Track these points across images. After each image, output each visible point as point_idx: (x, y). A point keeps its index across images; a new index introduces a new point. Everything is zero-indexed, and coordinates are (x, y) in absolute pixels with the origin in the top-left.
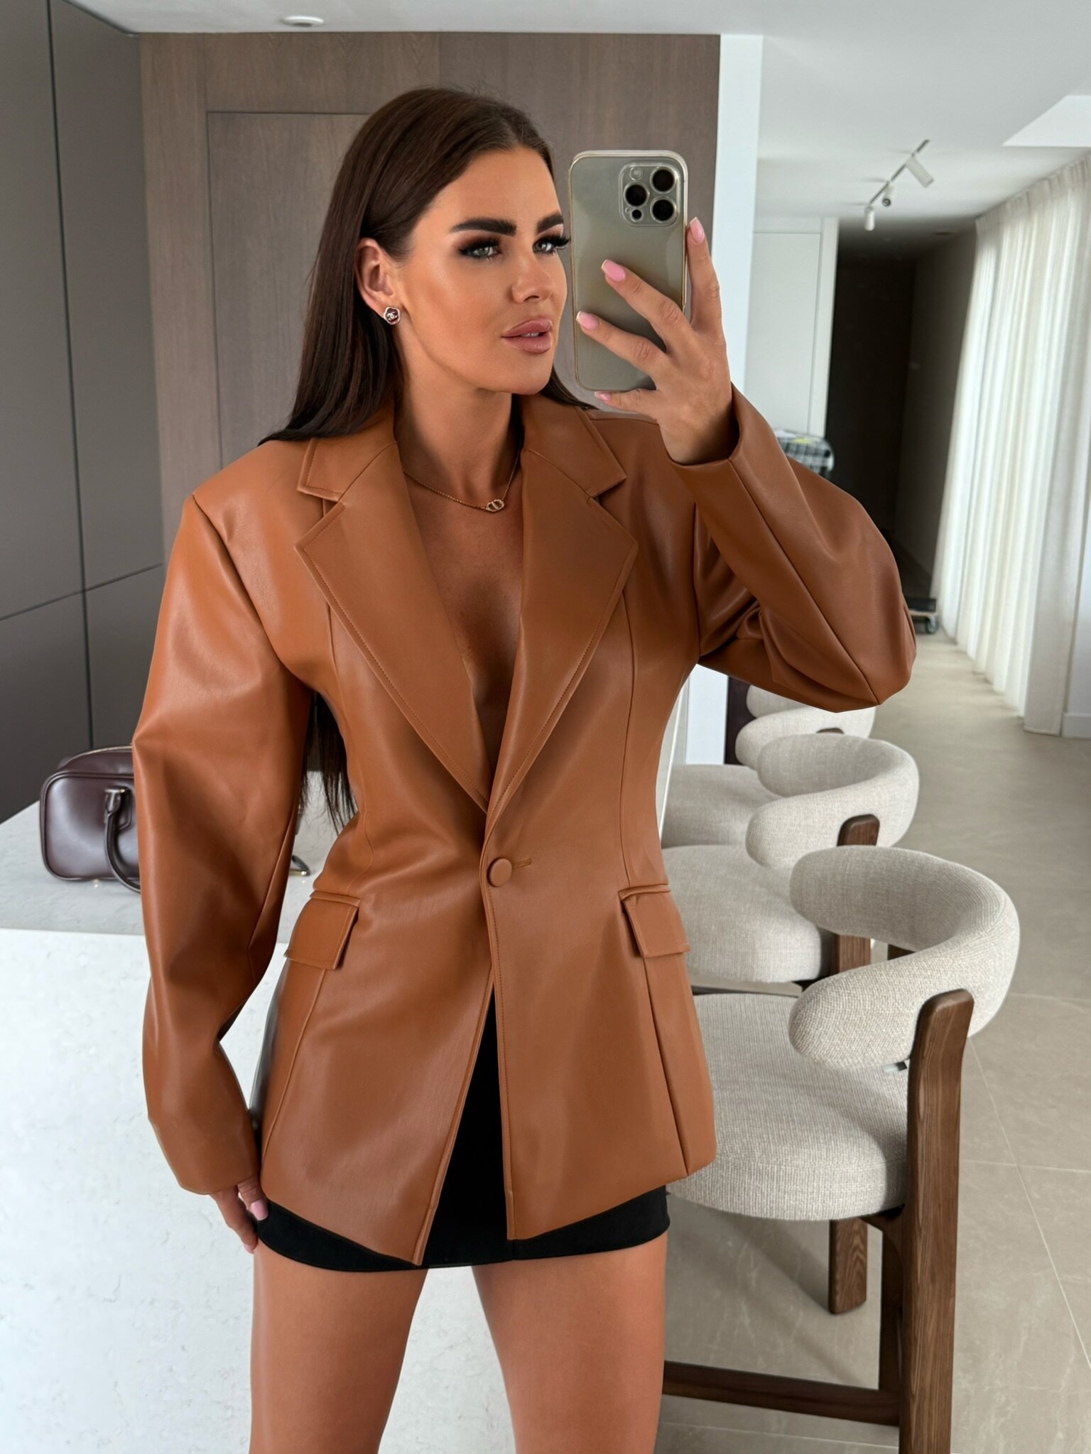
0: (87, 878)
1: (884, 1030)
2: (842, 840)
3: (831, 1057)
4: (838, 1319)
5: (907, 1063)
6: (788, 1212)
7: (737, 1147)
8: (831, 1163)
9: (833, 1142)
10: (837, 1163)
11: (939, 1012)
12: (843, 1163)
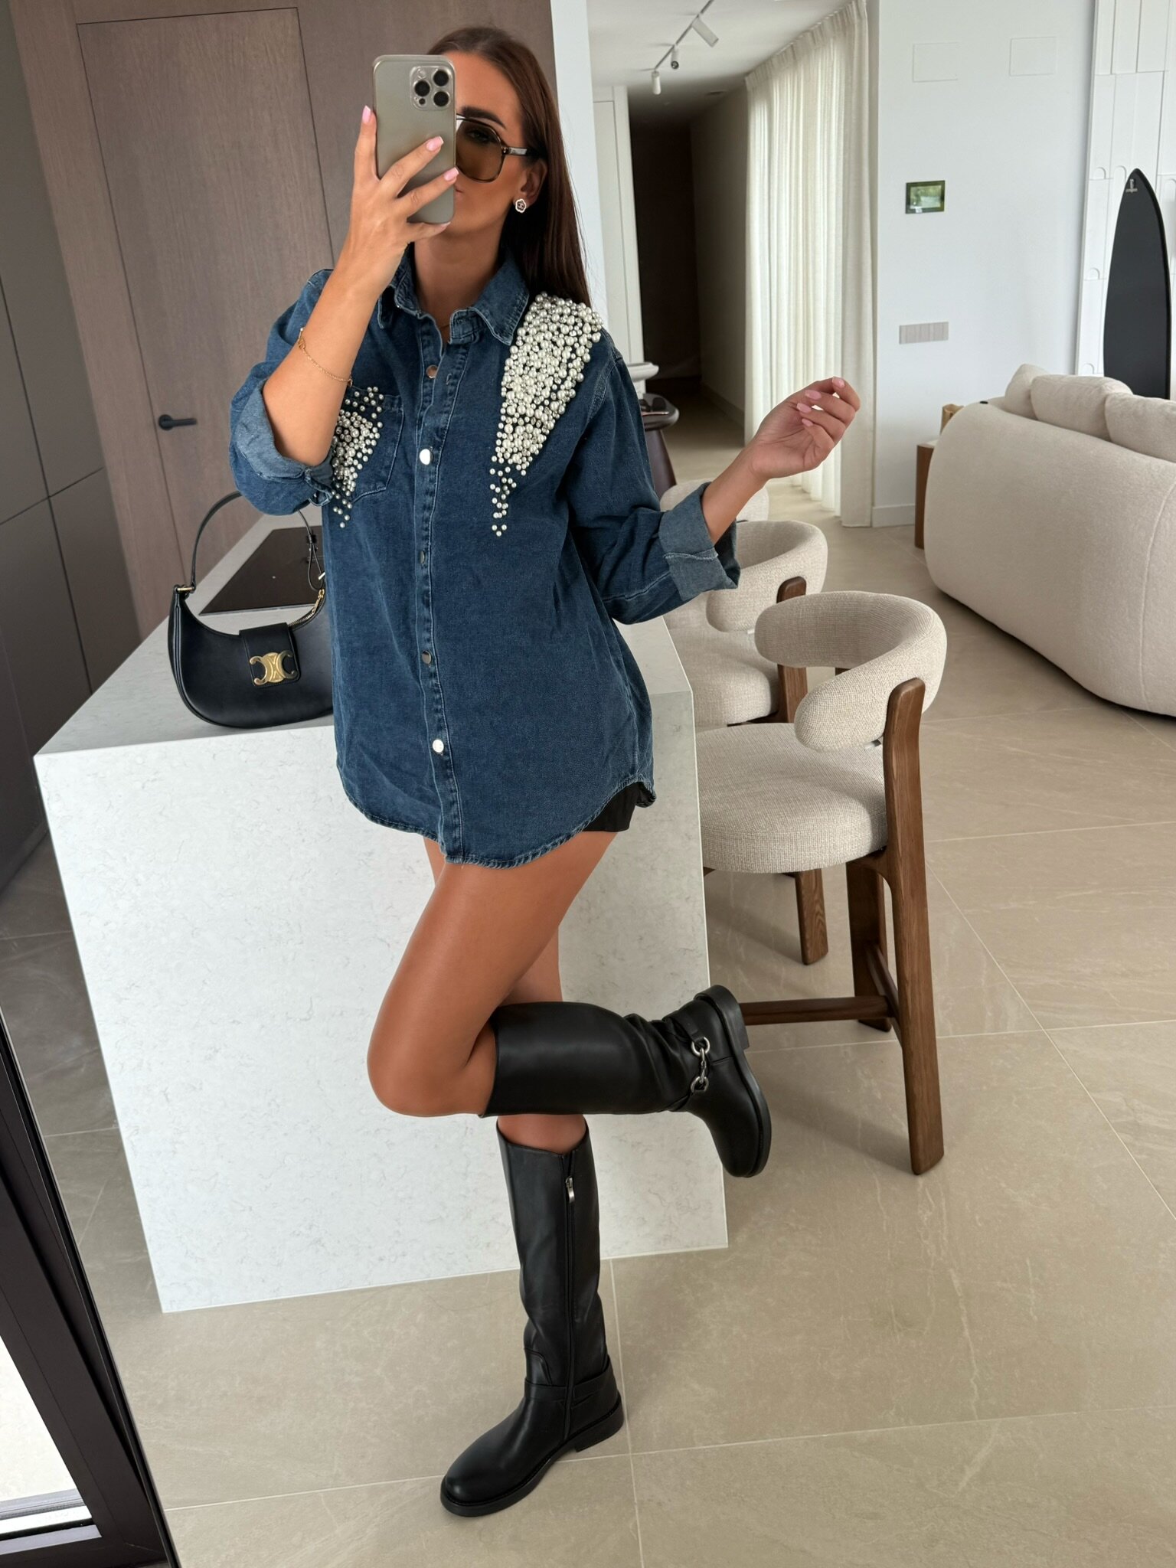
1: (865, 716)
2: (780, 597)
3: (829, 742)
4: (811, 968)
5: (881, 740)
8: (832, 823)
9: (831, 809)
10: (836, 822)
11: (904, 695)
12: (840, 822)
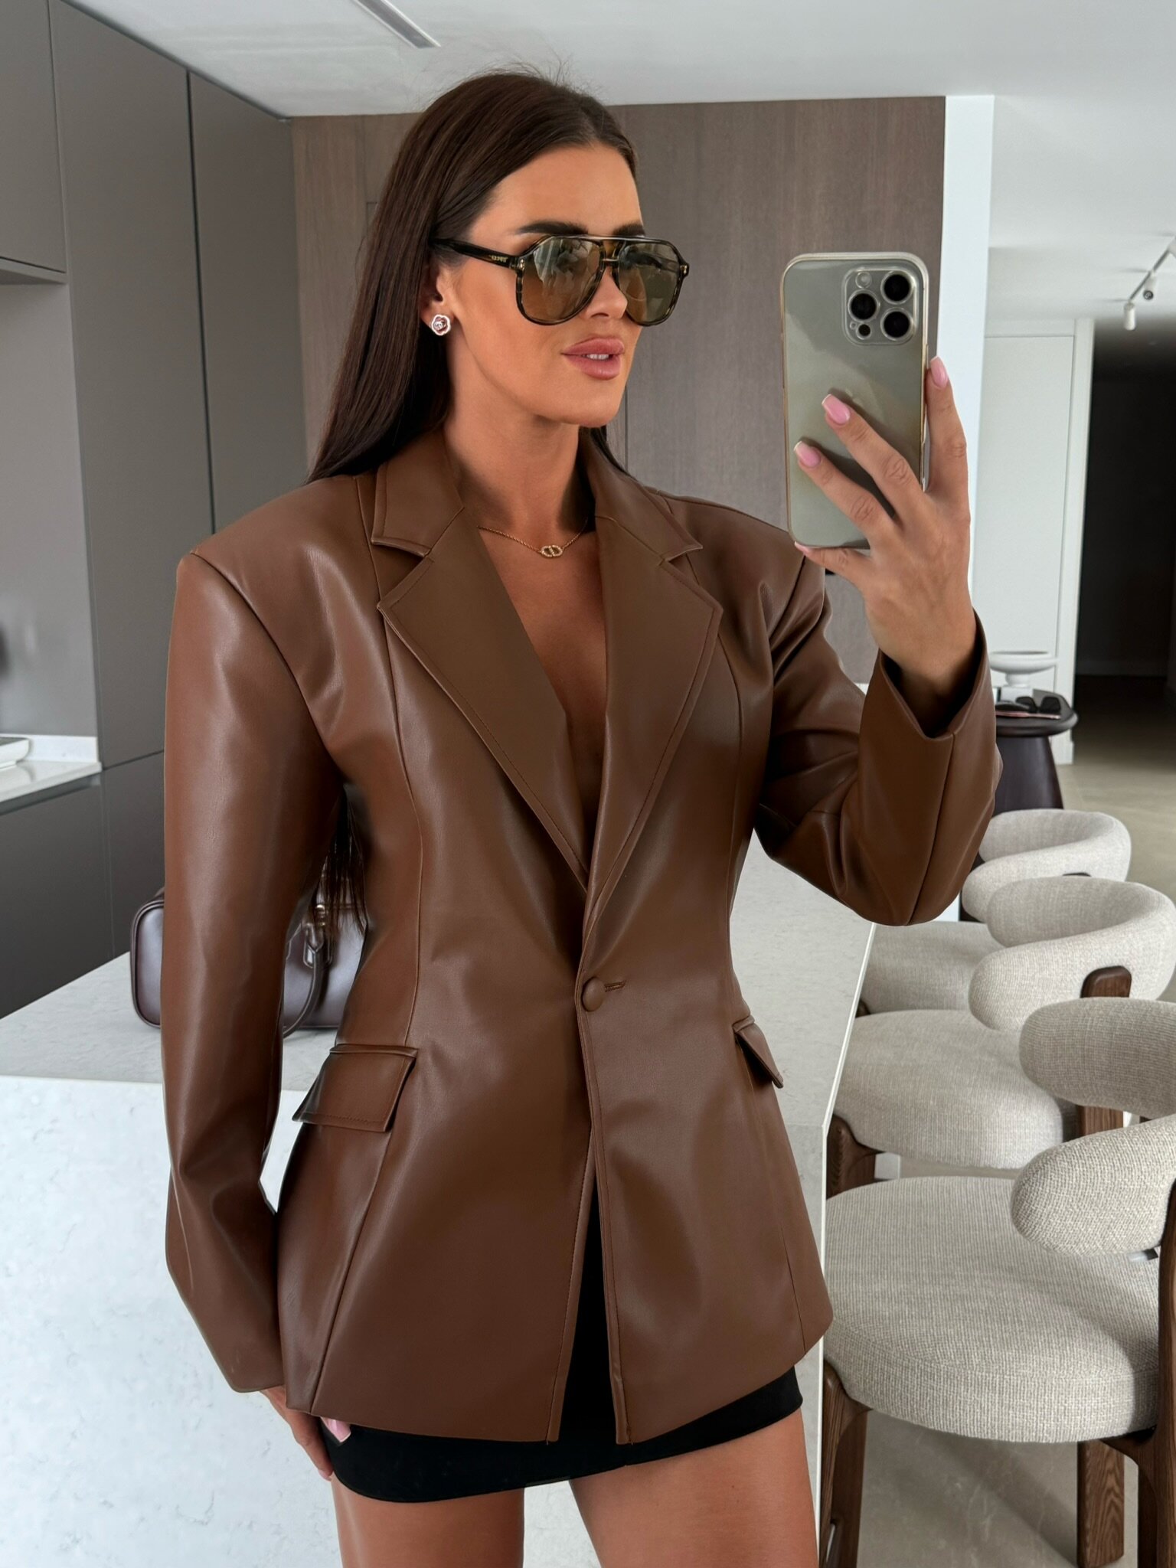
1: (1128, 1209)
2: (1086, 992)
3: (1063, 1241)
5: (1158, 1250)
6: (1014, 1432)
7: (950, 1352)
8: (1065, 1372)
9: (1068, 1348)
10: (1074, 1372)
12: (1080, 1373)
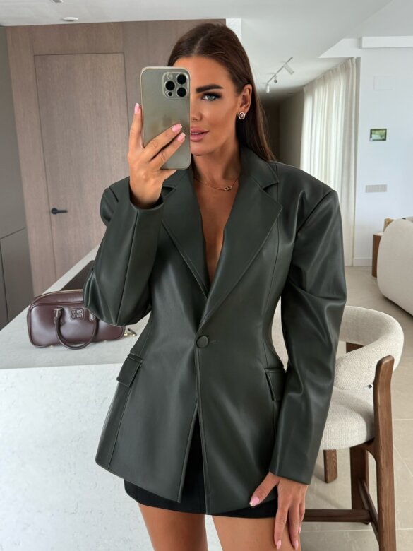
0: (47, 345)
3: (346, 386)
4: (329, 485)
5: (372, 386)
9: (346, 418)
10: (349, 425)
11: (384, 364)
